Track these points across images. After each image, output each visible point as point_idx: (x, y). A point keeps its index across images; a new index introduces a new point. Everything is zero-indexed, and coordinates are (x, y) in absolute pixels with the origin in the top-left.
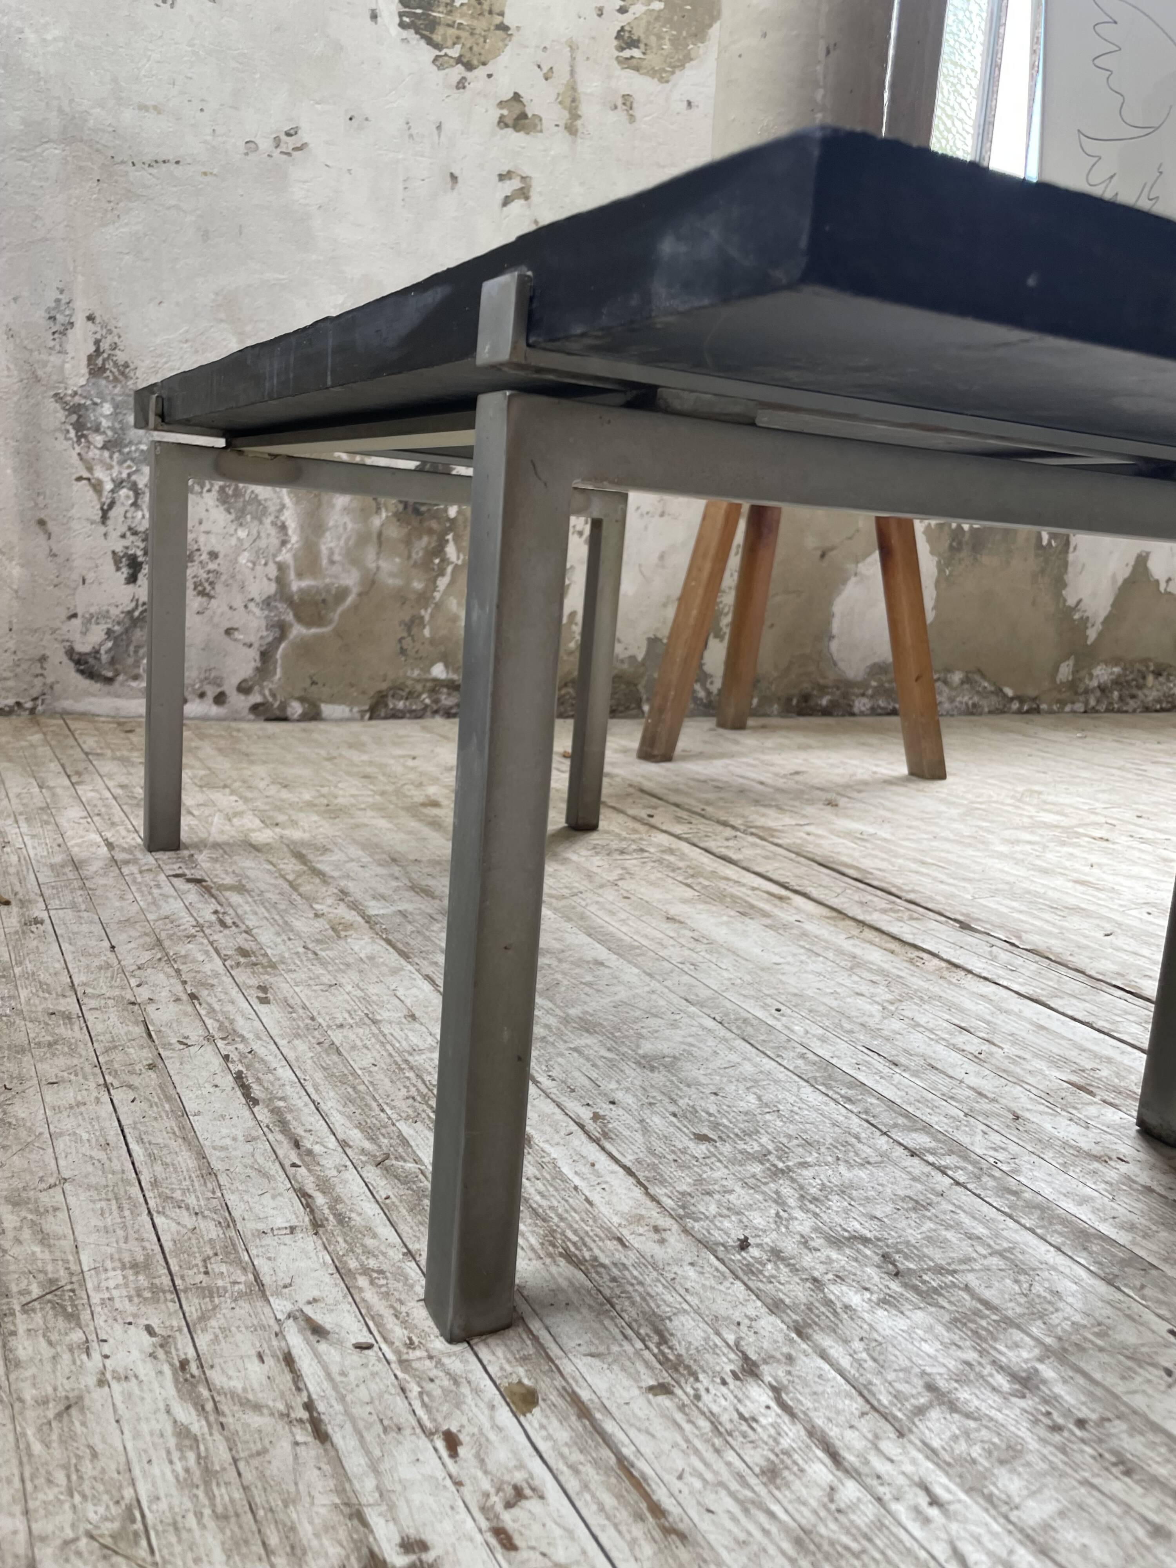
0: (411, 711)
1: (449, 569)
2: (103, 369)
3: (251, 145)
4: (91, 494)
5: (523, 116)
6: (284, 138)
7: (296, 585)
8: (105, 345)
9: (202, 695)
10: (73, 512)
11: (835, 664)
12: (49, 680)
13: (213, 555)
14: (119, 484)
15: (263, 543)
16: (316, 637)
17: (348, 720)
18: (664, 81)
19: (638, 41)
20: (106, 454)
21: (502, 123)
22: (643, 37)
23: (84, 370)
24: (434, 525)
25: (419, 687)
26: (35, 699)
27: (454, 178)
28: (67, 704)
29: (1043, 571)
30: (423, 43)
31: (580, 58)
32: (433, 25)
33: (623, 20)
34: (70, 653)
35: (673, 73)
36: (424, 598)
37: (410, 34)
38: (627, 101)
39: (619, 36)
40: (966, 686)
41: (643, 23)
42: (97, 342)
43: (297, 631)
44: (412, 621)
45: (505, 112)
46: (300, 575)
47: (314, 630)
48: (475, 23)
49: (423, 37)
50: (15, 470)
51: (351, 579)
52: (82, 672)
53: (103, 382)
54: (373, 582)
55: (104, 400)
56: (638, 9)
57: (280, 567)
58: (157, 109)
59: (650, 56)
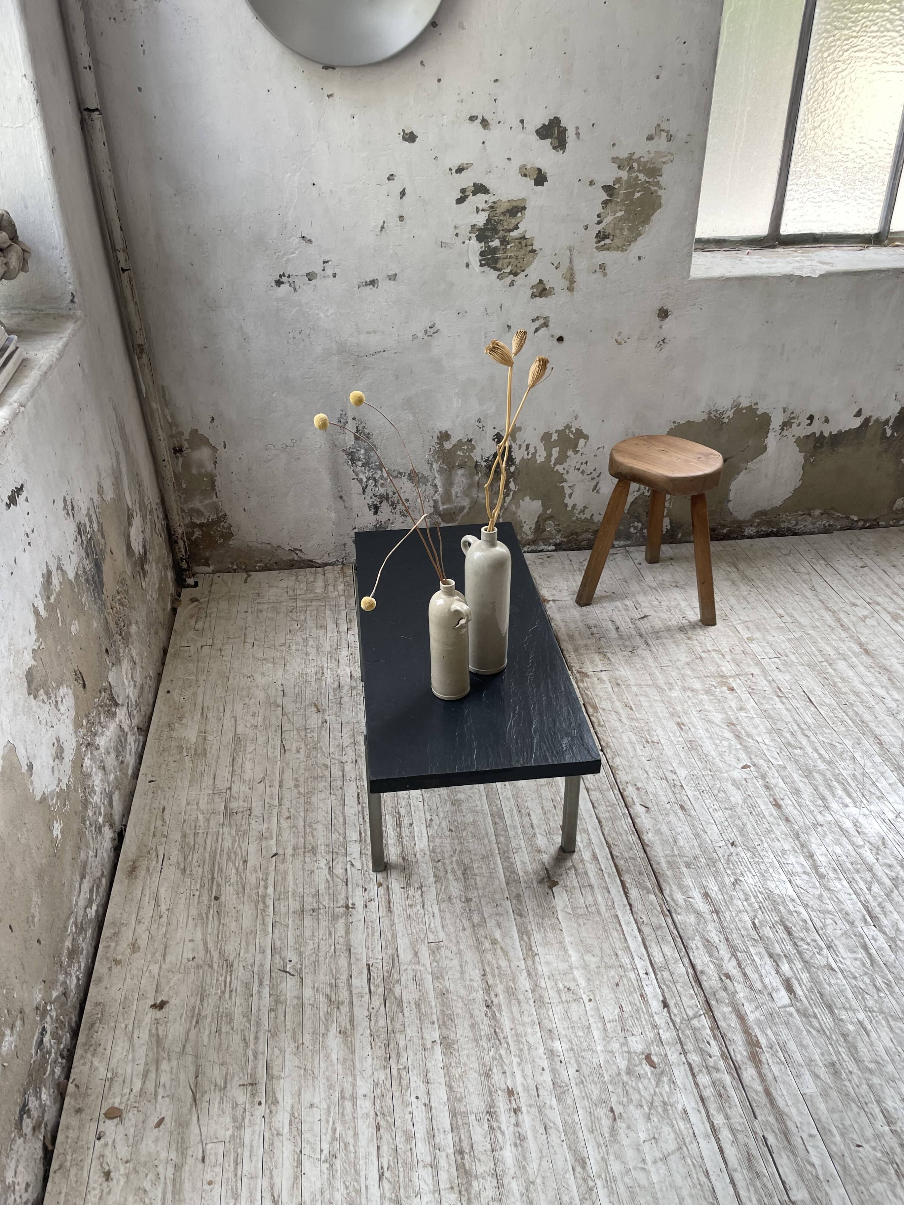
1: (511, 493)
2: (360, 437)
3: (415, 337)
4: (358, 484)
5: (545, 289)
6: (429, 329)
7: (441, 508)
8: (360, 428)
10: (352, 491)
11: (731, 513)
12: (347, 551)
13: (407, 500)
14: (368, 479)
15: (427, 493)
18: (623, 250)
19: (609, 235)
20: (363, 468)
21: (533, 296)
22: (611, 232)
23: (353, 439)
26: (342, 558)
27: (509, 327)
30: (492, 270)
31: (575, 253)
32: (496, 261)
33: (600, 227)
35: (630, 245)
37: (486, 268)
38: (602, 267)
39: (597, 236)
40: (825, 516)
41: (612, 225)
42: (357, 427)
45: (535, 290)
46: (443, 504)
48: (518, 253)
49: (491, 267)
50: (330, 479)
51: (466, 503)
53: (360, 442)
54: (476, 503)
55: (361, 448)
56: (609, 219)
57: (435, 502)
58: (374, 332)
59: (616, 240)
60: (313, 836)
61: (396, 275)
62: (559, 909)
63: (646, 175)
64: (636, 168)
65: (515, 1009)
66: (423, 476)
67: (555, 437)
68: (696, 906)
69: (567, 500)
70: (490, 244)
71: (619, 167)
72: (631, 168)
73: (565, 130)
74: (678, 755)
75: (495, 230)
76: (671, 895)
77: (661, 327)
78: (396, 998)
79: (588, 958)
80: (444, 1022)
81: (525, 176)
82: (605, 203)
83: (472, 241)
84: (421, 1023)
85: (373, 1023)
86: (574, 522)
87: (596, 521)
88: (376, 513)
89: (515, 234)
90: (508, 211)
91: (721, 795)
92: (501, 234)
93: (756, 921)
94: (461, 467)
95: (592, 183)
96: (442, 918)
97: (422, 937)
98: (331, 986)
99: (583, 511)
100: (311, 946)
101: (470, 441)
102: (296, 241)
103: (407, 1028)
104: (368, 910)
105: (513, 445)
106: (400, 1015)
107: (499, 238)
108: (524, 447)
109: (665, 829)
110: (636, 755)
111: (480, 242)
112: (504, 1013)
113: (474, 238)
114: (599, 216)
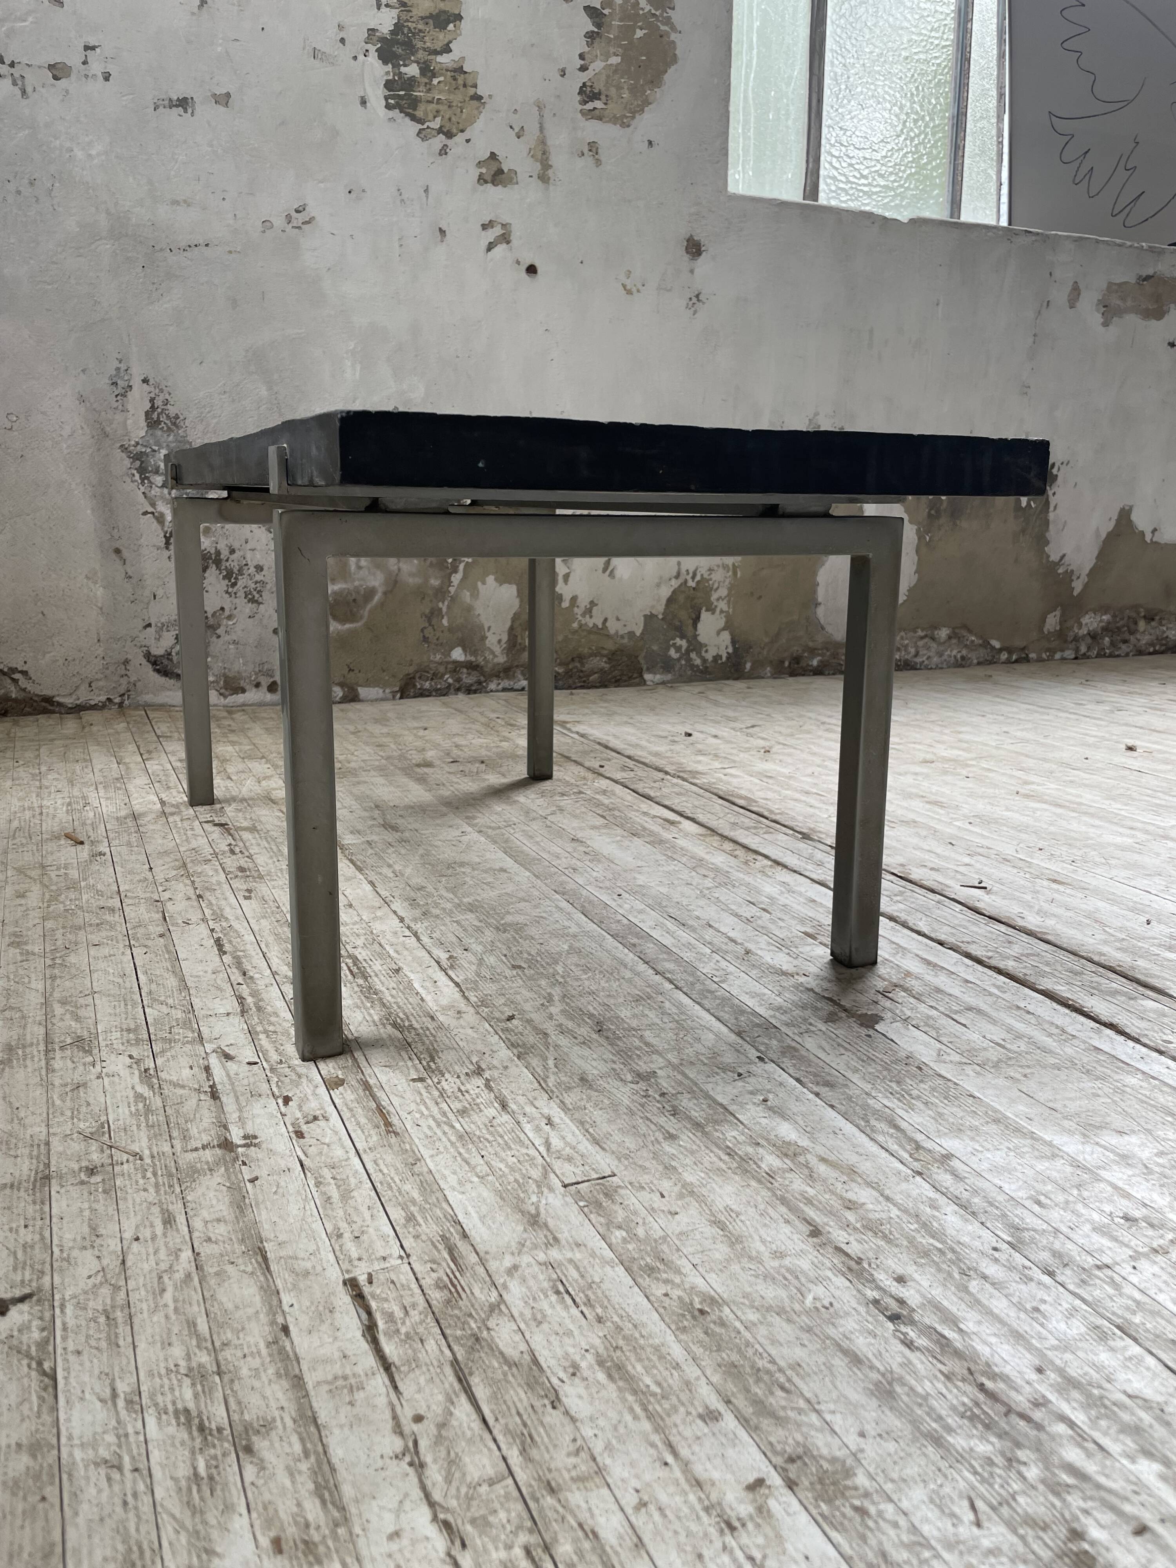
0: (437, 690)
1: (461, 566)
2: (158, 422)
3: (267, 224)
4: (155, 525)
5: (500, 172)
6: (294, 214)
8: (158, 402)
9: (258, 685)
10: (142, 541)
11: (823, 628)
12: (132, 679)
16: (350, 631)
17: (382, 700)
18: (623, 125)
19: (600, 93)
20: (166, 491)
21: (482, 180)
22: (603, 89)
23: (143, 424)
25: (442, 669)
26: (122, 695)
27: (442, 232)
28: (148, 698)
29: (1023, 531)
30: (408, 120)
31: (547, 113)
32: (415, 103)
33: (584, 77)
34: (148, 656)
35: (633, 118)
36: (441, 592)
37: (397, 114)
38: (593, 147)
39: (581, 92)
40: (954, 641)
41: (603, 78)
42: (152, 400)
43: (333, 627)
44: (432, 613)
45: (484, 170)
46: (333, 580)
47: (347, 626)
48: (452, 97)
49: (407, 114)
50: (93, 510)
51: (376, 581)
52: (158, 671)
53: (159, 433)
54: (396, 582)
55: (161, 447)
56: (597, 66)
58: (187, 203)
59: (611, 105)
60: (77, 1019)
61: (228, 95)
62: (925, 1059)
63: (650, 3)
69: (560, 588)
70: (403, 69)
75: (410, 47)
77: (691, 272)
78: (511, 1364)
79: (1111, 1140)
80: (759, 1404)
82: (591, 36)
83: (369, 59)
84: (658, 1429)
85: (435, 1475)
86: (575, 632)
87: (612, 631)
89: (444, 59)
90: (431, 16)
92: (421, 55)
96: (582, 1123)
97: (536, 1174)
98: (198, 1375)
99: (589, 611)
100: (87, 1264)
103: (605, 1460)
104: (307, 1140)
106: (553, 1417)
107: (418, 63)
109: (1054, 909)
111: (385, 63)
112: (969, 1326)
113: (373, 54)
114: (582, 56)
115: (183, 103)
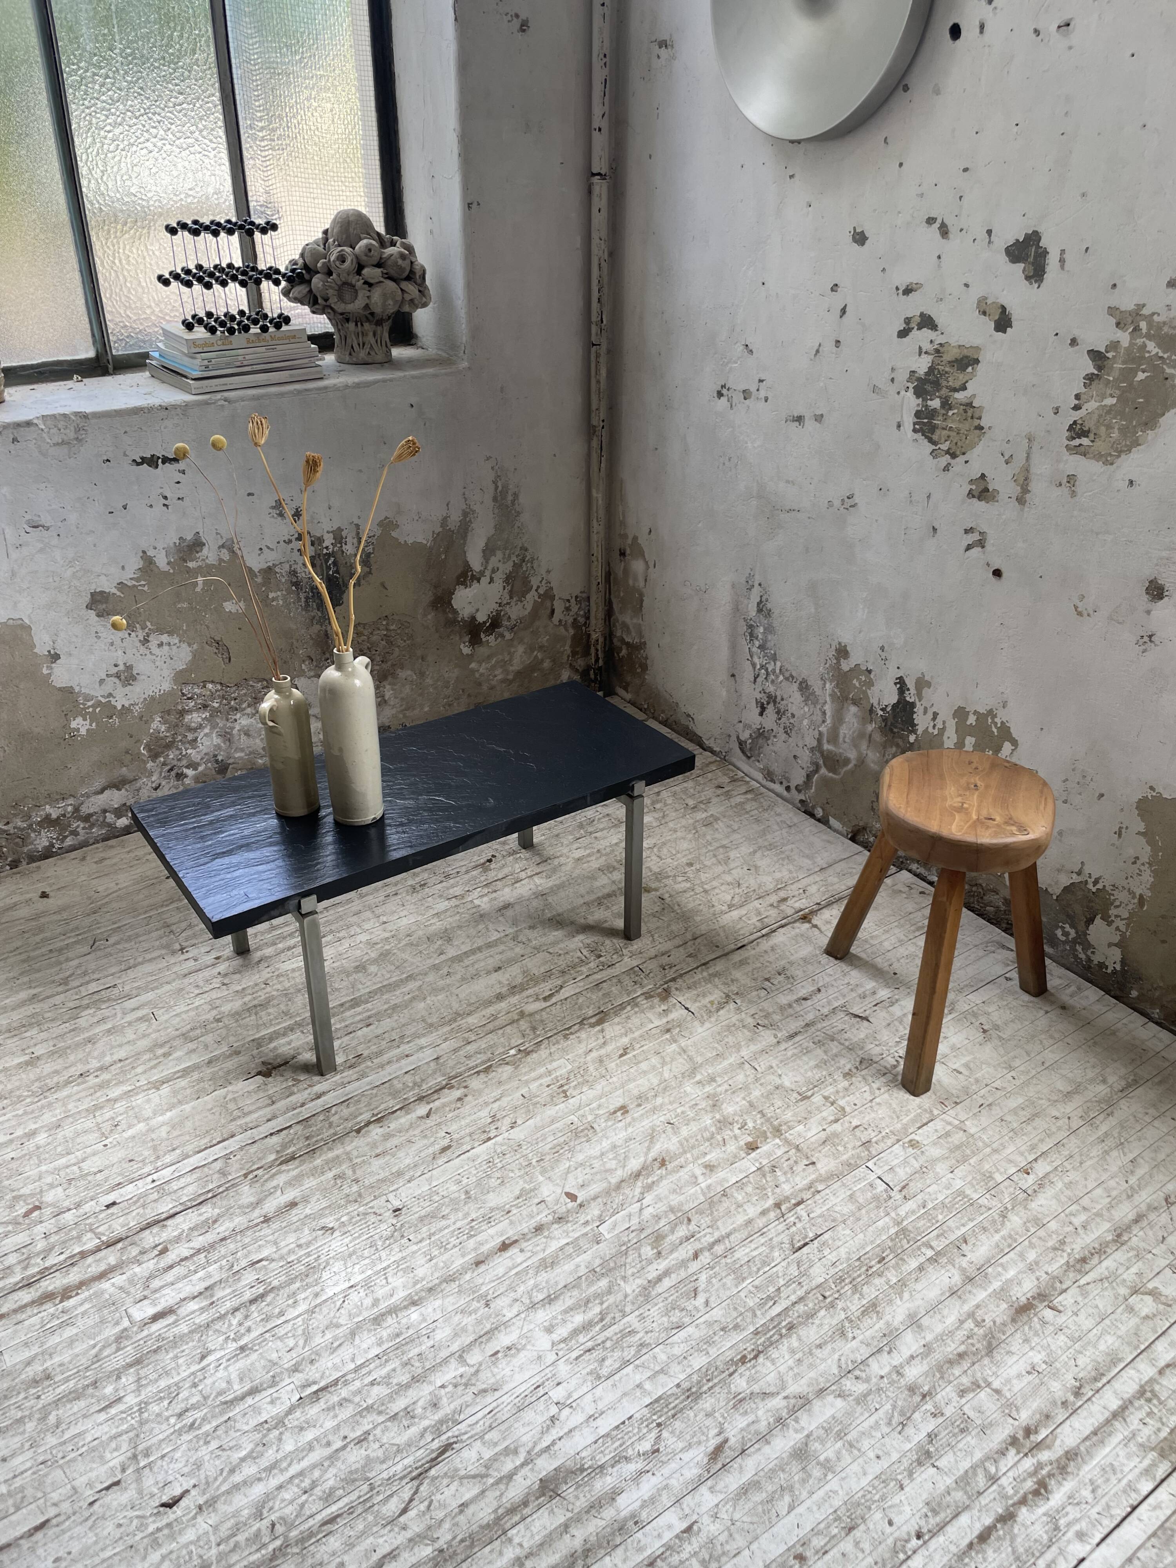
2: (762, 610)
3: (831, 504)
4: (751, 668)
5: (987, 490)
6: (846, 499)
7: (826, 746)
8: (763, 599)
10: (744, 674)
12: (731, 747)
13: (793, 716)
14: (762, 667)
15: (814, 718)
16: (832, 779)
17: (840, 833)
18: (1106, 463)
19: (1089, 431)
20: (759, 651)
21: (971, 494)
22: (1093, 428)
23: (755, 609)
24: (900, 742)
26: (726, 753)
27: (935, 529)
28: (735, 761)
30: (926, 442)
31: (1035, 446)
32: (933, 428)
33: (1077, 415)
34: (738, 738)
37: (919, 436)
38: (1072, 480)
39: (1071, 428)
41: (1095, 417)
42: (761, 597)
43: (823, 771)
45: (973, 487)
46: (828, 742)
47: (831, 775)
48: (961, 425)
49: (926, 437)
50: (728, 648)
51: (852, 755)
52: (740, 749)
53: (761, 616)
54: (862, 762)
56: (1091, 406)
57: (820, 733)
58: (793, 483)
59: (1098, 443)
61: (822, 415)
62: (230, 1088)
63: (1159, 345)
64: (1144, 331)
65: (83, 1094)
66: (813, 693)
67: (972, 720)
68: (270, 1198)
70: (929, 403)
71: (1118, 325)
72: (1137, 329)
73: (1046, 252)
74: (553, 1122)
75: (937, 385)
76: (280, 1172)
77: (1148, 612)
78: (79, 1014)
79: (164, 1129)
81: (984, 313)
82: (1090, 379)
83: (908, 394)
85: (48, 1010)
88: (761, 714)
89: (960, 396)
90: (956, 360)
91: (493, 1182)
92: (944, 392)
93: (264, 1263)
94: (855, 703)
95: (1074, 342)
96: (189, 1011)
97: (160, 1006)
100: (127, 946)
101: (870, 672)
102: (740, 348)
103: (45, 1032)
104: (183, 962)
105: (918, 704)
106: (60, 1023)
107: (940, 397)
108: (930, 715)
109: (395, 1141)
110: (527, 1082)
111: (918, 397)
112: (76, 1088)
113: (911, 390)
114: (1077, 397)
115: (799, 419)
